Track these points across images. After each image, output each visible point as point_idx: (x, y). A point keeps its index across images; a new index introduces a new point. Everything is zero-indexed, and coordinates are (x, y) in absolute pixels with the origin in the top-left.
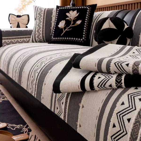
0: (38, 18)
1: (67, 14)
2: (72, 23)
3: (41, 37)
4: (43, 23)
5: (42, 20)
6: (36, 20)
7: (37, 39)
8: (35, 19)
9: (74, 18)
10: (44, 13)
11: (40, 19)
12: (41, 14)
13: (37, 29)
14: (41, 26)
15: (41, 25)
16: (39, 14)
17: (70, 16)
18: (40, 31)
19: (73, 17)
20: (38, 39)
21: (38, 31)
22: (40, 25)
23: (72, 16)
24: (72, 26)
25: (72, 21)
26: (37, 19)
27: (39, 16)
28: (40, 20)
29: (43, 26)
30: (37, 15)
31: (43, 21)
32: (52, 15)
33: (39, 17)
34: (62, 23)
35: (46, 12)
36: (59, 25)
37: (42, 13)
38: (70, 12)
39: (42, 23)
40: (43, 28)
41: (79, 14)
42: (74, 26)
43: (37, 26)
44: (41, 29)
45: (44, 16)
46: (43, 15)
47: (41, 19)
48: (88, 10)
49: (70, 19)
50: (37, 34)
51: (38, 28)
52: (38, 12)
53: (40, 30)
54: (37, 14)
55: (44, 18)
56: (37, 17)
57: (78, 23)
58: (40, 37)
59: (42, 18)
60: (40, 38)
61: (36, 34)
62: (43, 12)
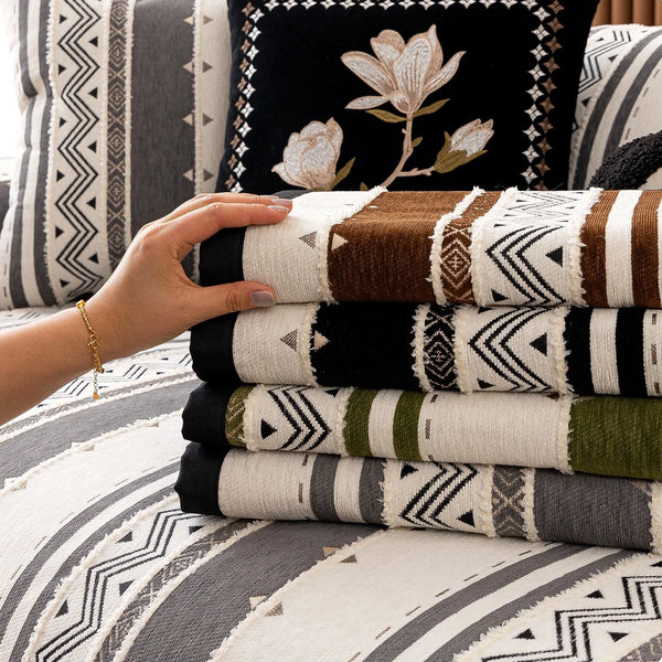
0: (57, 82)
1: (354, 61)
2: (408, 147)
3: (94, 258)
4: (115, 129)
5: (100, 106)
6: (41, 101)
7: (55, 272)
8: (30, 92)
9: (421, 97)
10: (116, 41)
11: (84, 94)
12: (84, 42)
13: (53, 190)
14: (100, 160)
15: (93, 147)
16: (69, 44)
17: (387, 78)
18: (92, 203)
19: (412, 95)
20: (67, 276)
21: (66, 205)
22: (83, 148)
23: (400, 83)
24: (415, 172)
25: (407, 132)
26: (50, 96)
27: (71, 68)
28: (76, 104)
29: (115, 158)
30: (49, 58)
31: (115, 110)
32: (188, 55)
33: (67, 74)
34: (312, 141)
35: (129, 26)
36: (280, 159)
37: (94, 42)
38: (374, 43)
39: (100, 133)
40: (115, 178)
41: (462, 61)
42: (427, 172)
43: (56, 162)
44: (99, 190)
45: (115, 65)
46: (102, 55)
47: (94, 93)
48: (536, 22)
49: (388, 107)
50: (59, 232)
51: (70, 176)
52: (55, 31)
53: (87, 196)
54: (51, 43)
55: (115, 84)
56: (52, 70)
57: (460, 147)
58: (84, 258)
59: (101, 80)
60: (90, 265)
61: (49, 230)
62: (102, 30)
